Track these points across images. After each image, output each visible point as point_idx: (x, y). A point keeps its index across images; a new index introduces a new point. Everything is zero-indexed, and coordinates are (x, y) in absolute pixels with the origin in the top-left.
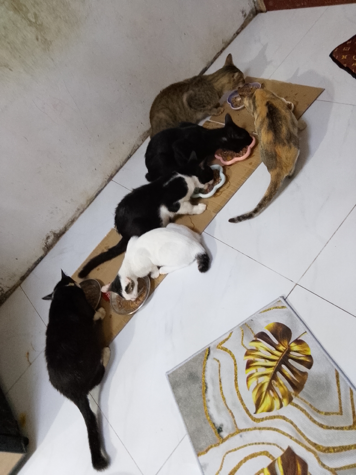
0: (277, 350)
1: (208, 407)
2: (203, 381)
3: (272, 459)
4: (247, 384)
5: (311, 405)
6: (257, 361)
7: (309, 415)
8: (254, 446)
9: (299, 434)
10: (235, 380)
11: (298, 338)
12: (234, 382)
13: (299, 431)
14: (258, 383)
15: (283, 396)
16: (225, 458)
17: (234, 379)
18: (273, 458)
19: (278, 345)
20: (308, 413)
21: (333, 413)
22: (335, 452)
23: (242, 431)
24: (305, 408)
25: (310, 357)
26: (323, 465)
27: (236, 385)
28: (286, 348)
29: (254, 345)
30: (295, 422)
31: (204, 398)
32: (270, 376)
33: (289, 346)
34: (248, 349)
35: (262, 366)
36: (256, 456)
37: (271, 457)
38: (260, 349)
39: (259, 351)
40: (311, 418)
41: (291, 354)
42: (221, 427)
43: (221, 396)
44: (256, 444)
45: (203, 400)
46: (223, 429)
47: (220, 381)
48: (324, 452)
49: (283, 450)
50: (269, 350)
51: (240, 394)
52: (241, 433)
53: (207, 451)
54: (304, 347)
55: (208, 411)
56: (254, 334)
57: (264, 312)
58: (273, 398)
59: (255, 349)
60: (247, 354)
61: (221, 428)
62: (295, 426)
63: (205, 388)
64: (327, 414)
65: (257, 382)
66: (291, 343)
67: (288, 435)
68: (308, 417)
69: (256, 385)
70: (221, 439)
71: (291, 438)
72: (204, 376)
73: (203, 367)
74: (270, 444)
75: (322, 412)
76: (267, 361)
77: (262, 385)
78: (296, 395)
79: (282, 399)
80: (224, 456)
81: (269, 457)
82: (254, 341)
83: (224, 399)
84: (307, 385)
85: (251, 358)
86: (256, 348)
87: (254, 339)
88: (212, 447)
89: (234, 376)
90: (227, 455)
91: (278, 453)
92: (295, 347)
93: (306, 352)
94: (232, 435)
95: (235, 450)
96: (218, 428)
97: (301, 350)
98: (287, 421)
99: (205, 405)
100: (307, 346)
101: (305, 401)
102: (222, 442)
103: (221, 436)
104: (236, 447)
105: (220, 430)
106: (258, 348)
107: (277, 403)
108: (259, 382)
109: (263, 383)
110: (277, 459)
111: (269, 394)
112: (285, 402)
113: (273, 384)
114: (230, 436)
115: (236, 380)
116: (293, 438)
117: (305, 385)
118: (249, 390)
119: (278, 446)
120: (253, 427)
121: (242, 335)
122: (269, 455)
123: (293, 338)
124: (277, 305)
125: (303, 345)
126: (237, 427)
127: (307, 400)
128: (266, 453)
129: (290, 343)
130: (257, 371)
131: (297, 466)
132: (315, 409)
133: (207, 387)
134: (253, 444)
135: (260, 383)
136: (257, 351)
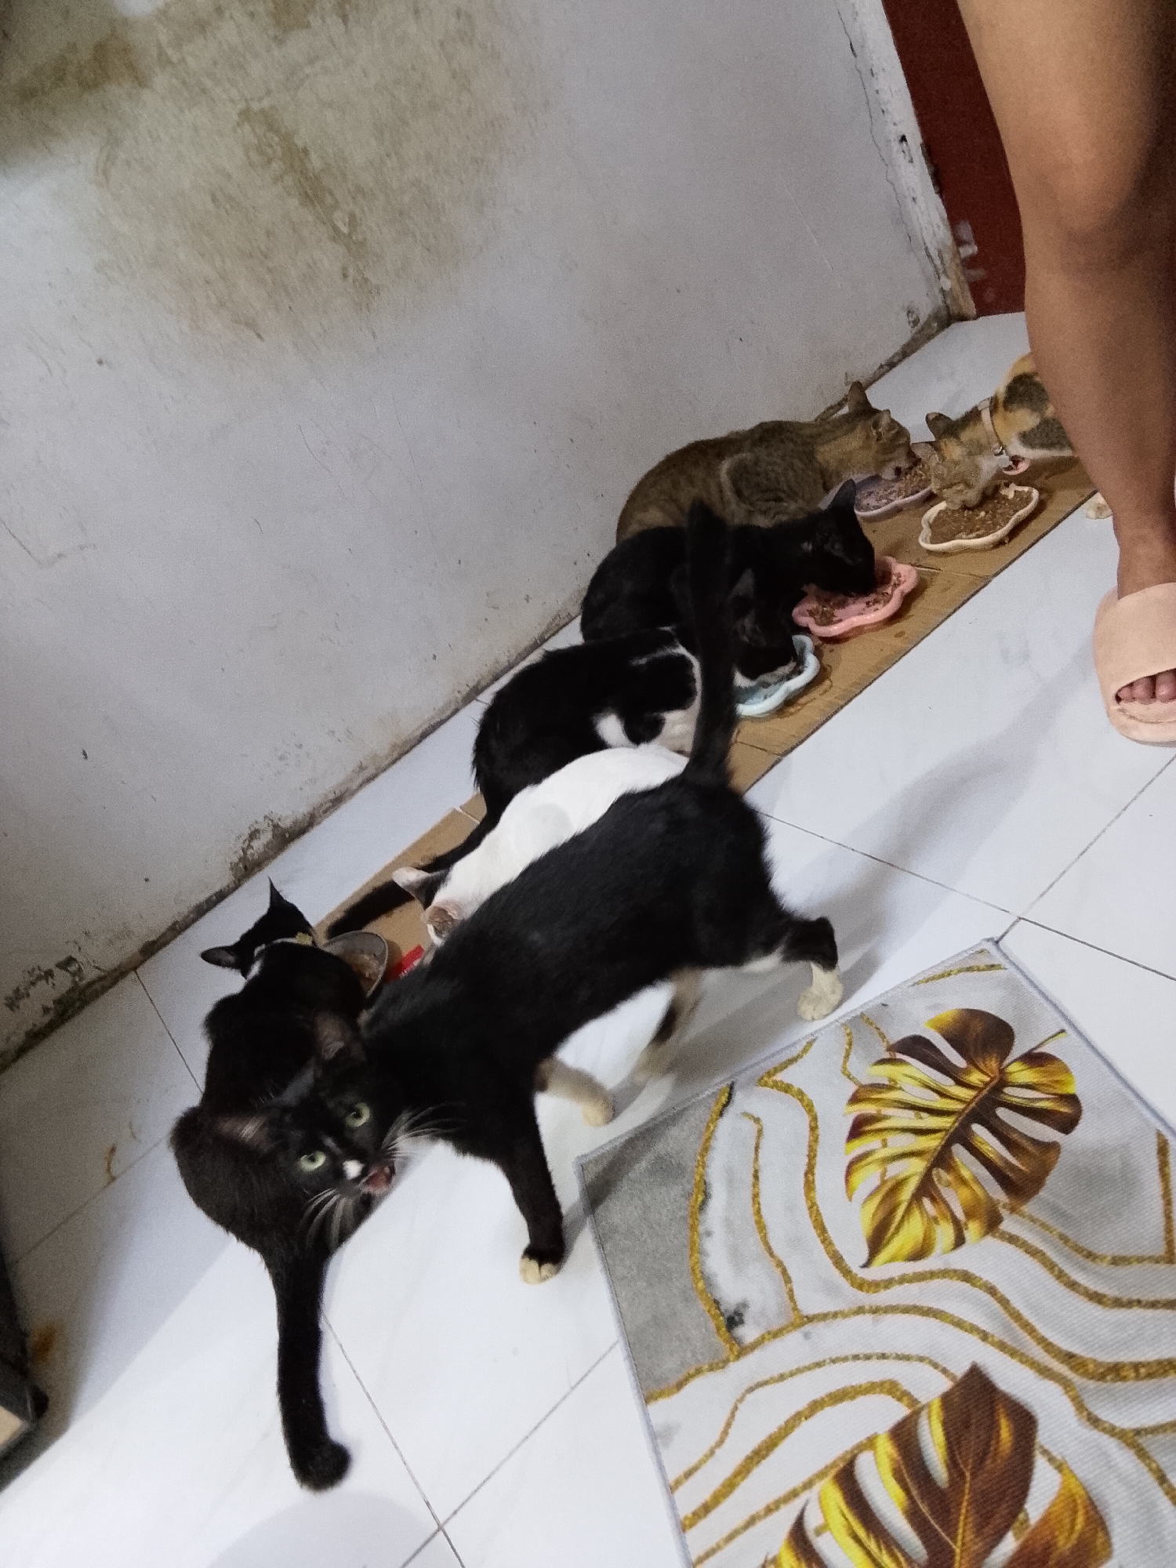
0: (960, 1083)
1: (701, 1252)
2: (698, 1178)
3: (909, 1406)
4: (847, 1181)
5: (1064, 1239)
6: (886, 1118)
7: (1057, 1265)
8: (850, 1364)
9: (1015, 1325)
10: (806, 1174)
11: (1035, 1048)
12: (801, 1180)
13: (1017, 1316)
14: (885, 1178)
15: (970, 1214)
16: (740, 1406)
17: (803, 1168)
18: (913, 1401)
19: (966, 1071)
20: (1049, 1260)
21: (1140, 1260)
22: (1142, 1379)
23: (810, 1319)
24: (1041, 1246)
25: (1072, 1100)
26: (1094, 1421)
27: (809, 1186)
28: (992, 1079)
29: (883, 1074)
30: (1002, 1289)
31: (693, 1228)
32: (928, 1156)
33: (1002, 1071)
34: (863, 1083)
35: (905, 1130)
36: (853, 1398)
37: (905, 1399)
38: (903, 1082)
39: (900, 1089)
40: (1060, 1276)
41: (1007, 1094)
42: (742, 1310)
43: (752, 1219)
44: (856, 1357)
45: (688, 1232)
46: (746, 1318)
47: (756, 1177)
48: (1099, 1380)
49: (953, 1377)
50: (933, 1085)
51: (818, 1211)
52: (808, 1328)
53: (680, 1386)
54: (1052, 1074)
55: (703, 1263)
56: (885, 1044)
57: (927, 982)
58: (935, 1220)
59: (887, 1083)
60: (855, 1099)
61: (740, 1315)
62: (1004, 1302)
63: (700, 1198)
64: (1117, 1261)
65: (884, 1174)
66: (1010, 1064)
67: (973, 1329)
68: (1052, 1273)
69: (878, 1183)
70: (736, 1348)
71: (985, 1336)
72: (703, 1162)
73: (704, 1138)
74: (907, 1358)
75: (1102, 1258)
76: (924, 1115)
77: (899, 1185)
78: (1013, 1210)
79: (966, 1224)
80: (741, 1400)
81: (899, 1399)
82: (882, 1062)
83: (761, 1227)
84: (1054, 1180)
85: (869, 1109)
86: (891, 1080)
87: (887, 1055)
88: (698, 1372)
89: (807, 1160)
90: (749, 1397)
91: (931, 1387)
92: (1020, 1073)
93: (1057, 1086)
94: (776, 1334)
95: (782, 1378)
96: (727, 1315)
97: (1044, 1080)
98: (974, 1285)
99: (695, 1248)
100: (1066, 1070)
101: (1043, 1225)
102: (738, 1357)
103: (735, 1339)
104: (785, 1370)
105: (734, 1321)
106: (894, 1081)
107: (944, 1233)
108: (888, 1175)
109: (902, 1176)
110: (928, 1406)
111: (921, 1206)
112: (973, 1230)
113: (935, 1179)
114: (767, 1337)
115: (810, 1171)
116: (990, 1339)
117: (1050, 1180)
118: (850, 1200)
119: (935, 1366)
120: (854, 1307)
121: (847, 1047)
122: (898, 1393)
123: (1019, 1048)
124: (972, 963)
125: (1050, 1067)
126: (795, 1309)
127: (1050, 1222)
128: (891, 1388)
129: (1007, 1062)
130: (885, 1145)
131: (999, 1426)
132: (1078, 1249)
133: (707, 1196)
134: (845, 1359)
135: (892, 1178)
136: (890, 1088)
